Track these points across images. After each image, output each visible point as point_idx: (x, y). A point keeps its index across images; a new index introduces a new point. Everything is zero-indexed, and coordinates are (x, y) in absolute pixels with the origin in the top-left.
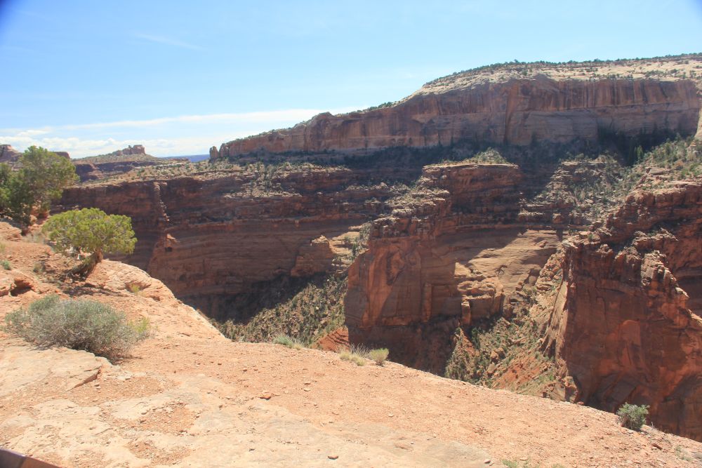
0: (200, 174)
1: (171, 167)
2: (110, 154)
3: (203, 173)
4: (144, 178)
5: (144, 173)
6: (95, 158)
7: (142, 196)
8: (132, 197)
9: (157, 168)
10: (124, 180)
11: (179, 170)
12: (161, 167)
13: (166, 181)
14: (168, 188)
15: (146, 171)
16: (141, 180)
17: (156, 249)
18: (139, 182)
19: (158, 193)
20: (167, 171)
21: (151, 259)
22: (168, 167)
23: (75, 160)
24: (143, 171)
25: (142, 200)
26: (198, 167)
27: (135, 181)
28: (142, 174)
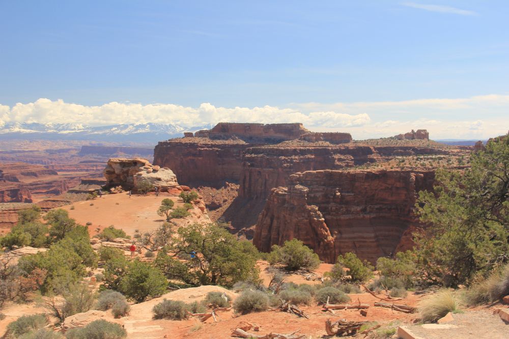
0: (460, 168)
1: (432, 159)
2: (391, 138)
3: (463, 168)
4: (403, 168)
5: (403, 163)
6: (377, 141)
7: (398, 185)
8: (389, 185)
9: (417, 159)
10: (383, 168)
11: (438, 163)
12: (421, 159)
13: (422, 173)
14: (424, 179)
15: (407, 161)
16: (399, 170)
17: (404, 237)
18: (397, 172)
19: (413, 184)
20: (426, 162)
21: (398, 246)
22: (428, 159)
23: (356, 142)
24: (403, 161)
25: (397, 188)
26: (460, 161)
27: (393, 170)
28: (401, 165)
